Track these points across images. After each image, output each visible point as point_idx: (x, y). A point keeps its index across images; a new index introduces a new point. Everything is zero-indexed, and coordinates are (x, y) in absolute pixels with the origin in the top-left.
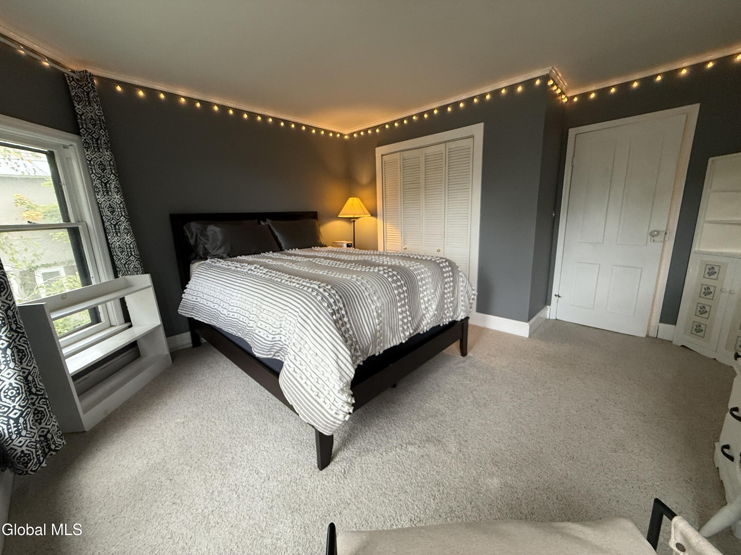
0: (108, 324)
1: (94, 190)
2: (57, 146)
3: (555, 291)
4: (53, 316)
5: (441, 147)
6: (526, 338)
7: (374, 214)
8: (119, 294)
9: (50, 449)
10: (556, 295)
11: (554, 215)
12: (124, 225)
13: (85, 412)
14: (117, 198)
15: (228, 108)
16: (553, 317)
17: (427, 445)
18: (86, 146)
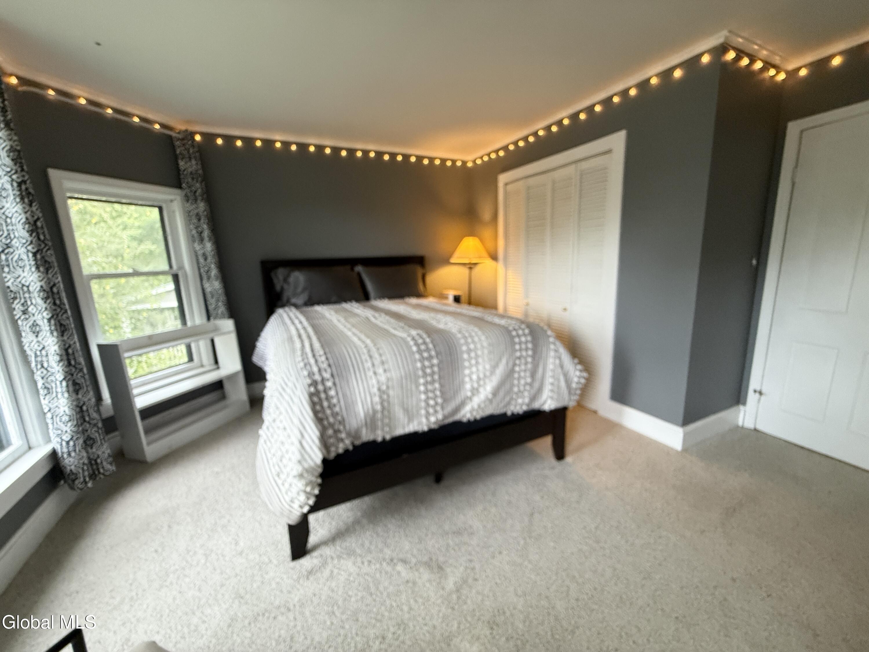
0: (199, 364)
1: (191, 240)
2: (165, 201)
3: (754, 383)
4: (126, 355)
5: (570, 170)
6: (677, 451)
7: (494, 257)
8: (211, 335)
9: (99, 473)
10: (755, 391)
11: (754, 262)
12: (214, 272)
13: (149, 444)
14: (209, 246)
15: (324, 147)
16: (749, 424)
17: (421, 570)
18: (187, 198)
